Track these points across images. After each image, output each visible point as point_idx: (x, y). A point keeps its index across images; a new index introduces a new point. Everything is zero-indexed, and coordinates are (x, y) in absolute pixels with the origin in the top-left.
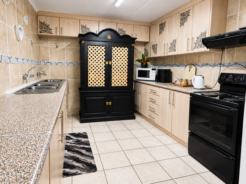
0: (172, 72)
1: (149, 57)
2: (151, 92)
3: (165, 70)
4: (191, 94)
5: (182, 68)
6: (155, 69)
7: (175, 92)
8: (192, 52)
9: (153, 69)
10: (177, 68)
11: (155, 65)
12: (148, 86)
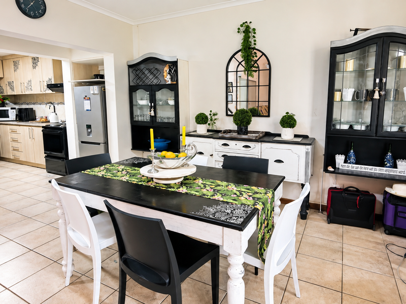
0: (35, 111)
1: (5, 94)
2: (12, 131)
3: (26, 109)
4: (43, 127)
5: (43, 106)
6: (15, 108)
7: (33, 128)
8: (45, 92)
9: (12, 109)
10: (39, 105)
11: (15, 104)
12: (8, 126)
